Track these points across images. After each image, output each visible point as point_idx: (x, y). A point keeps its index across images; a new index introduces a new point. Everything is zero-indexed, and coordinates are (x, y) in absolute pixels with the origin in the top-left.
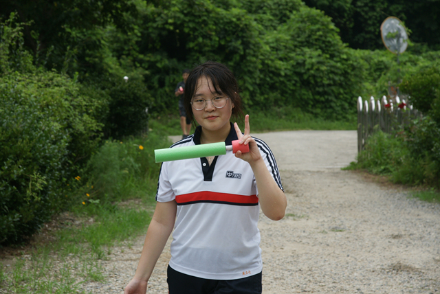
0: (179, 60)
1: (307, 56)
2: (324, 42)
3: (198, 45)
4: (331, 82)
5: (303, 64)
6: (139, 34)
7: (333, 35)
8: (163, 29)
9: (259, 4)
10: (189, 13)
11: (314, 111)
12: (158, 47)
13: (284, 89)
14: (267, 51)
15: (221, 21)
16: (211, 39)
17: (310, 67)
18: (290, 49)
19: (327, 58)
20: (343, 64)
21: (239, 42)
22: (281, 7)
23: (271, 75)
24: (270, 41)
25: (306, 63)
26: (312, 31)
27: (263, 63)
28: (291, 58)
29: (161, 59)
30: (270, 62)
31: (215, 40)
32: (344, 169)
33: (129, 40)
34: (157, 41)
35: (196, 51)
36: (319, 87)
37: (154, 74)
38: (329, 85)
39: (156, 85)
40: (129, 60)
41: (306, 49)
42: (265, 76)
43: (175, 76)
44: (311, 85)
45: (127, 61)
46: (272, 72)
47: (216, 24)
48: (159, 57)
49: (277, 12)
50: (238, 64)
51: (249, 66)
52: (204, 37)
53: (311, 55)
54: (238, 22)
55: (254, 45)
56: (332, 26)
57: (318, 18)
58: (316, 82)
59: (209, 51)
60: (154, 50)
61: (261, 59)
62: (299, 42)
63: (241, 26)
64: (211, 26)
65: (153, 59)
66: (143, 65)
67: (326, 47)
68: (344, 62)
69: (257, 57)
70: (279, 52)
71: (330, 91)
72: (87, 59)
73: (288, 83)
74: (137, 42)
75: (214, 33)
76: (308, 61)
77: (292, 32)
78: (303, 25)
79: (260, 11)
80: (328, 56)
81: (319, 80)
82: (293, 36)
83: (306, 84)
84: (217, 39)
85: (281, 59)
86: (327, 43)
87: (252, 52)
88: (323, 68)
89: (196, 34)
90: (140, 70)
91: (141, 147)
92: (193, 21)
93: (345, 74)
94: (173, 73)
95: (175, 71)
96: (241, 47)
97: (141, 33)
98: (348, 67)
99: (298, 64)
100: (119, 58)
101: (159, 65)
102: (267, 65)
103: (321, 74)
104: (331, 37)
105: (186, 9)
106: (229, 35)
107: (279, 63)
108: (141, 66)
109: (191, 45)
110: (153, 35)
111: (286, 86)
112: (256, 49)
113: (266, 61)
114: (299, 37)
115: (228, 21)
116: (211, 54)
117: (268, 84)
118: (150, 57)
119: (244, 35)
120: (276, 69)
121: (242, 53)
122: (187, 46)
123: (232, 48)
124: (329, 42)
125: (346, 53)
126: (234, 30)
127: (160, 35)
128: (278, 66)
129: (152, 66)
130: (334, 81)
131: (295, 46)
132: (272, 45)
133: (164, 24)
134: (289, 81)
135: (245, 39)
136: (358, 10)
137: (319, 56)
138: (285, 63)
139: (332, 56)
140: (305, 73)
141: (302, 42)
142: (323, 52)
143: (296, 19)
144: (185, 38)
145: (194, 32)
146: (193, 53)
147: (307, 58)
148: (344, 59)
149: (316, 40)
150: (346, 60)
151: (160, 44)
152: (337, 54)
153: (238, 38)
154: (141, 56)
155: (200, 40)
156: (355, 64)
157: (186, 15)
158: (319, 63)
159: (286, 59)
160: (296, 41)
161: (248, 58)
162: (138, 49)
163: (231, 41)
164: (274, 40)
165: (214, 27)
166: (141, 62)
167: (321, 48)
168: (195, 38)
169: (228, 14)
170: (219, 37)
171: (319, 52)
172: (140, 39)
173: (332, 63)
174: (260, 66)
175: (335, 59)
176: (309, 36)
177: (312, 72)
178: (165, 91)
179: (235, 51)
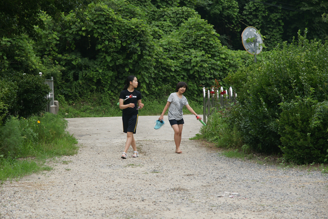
0: (90, 59)
1: (193, 56)
2: (207, 45)
3: (105, 47)
4: (212, 76)
5: (190, 62)
6: (58, 39)
7: (214, 39)
8: (78, 34)
9: (160, 13)
10: (97, 21)
11: (198, 99)
12: (73, 49)
13: (175, 81)
14: (161, 52)
15: (123, 28)
16: (115, 42)
17: (195, 64)
18: (180, 50)
19: (209, 57)
20: (222, 63)
21: (138, 44)
22: (178, 16)
23: (164, 71)
24: (164, 43)
25: (192, 61)
26: (198, 36)
27: (157, 62)
28: (180, 58)
29: (76, 58)
30: (163, 61)
31: (118, 43)
32: (191, 139)
33: (50, 43)
34: (73, 44)
35: (103, 51)
36: (202, 80)
37: (70, 69)
38: (210, 79)
39: (71, 78)
40: (50, 59)
41: (192, 50)
42: (159, 72)
43: (87, 72)
44: (196, 79)
45: (48, 59)
46: (165, 68)
47: (119, 30)
48: (74, 57)
49: (176, 20)
50: (137, 62)
51: (146, 63)
52: (110, 40)
53: (196, 55)
54: (136, 29)
55: (149, 47)
56: (214, 32)
57: (202, 25)
58: (200, 76)
59: (114, 52)
60: (70, 51)
61: (155, 58)
62: (187, 45)
63: (139, 32)
64: (115, 32)
65: (69, 58)
66: (61, 63)
67: (208, 49)
68: (223, 60)
69: (152, 57)
70: (170, 52)
71: (211, 84)
72: (16, 58)
73: (178, 77)
74: (56, 45)
75: (117, 38)
76: (194, 59)
77: (181, 37)
78: (191, 31)
79: (162, 19)
80: (210, 56)
81: (202, 75)
82: (182, 40)
83: (192, 77)
84: (120, 42)
85: (172, 58)
86: (209, 46)
87: (147, 52)
88: (206, 65)
89: (103, 38)
90: (58, 66)
91: (39, 122)
92: (101, 28)
93: (224, 70)
94: (86, 70)
95: (87, 67)
96: (139, 49)
97: (60, 37)
98: (226, 65)
99: (185, 62)
100: (42, 57)
101: (74, 63)
102: (161, 62)
103: (204, 70)
104: (212, 41)
105: (95, 19)
106: (129, 39)
107: (170, 62)
108: (59, 64)
109: (99, 47)
110: (69, 39)
111: (175, 80)
112: (151, 50)
113: (160, 60)
114: (187, 40)
115: (129, 28)
116: (115, 54)
117: (161, 78)
118: (67, 57)
119: (141, 39)
120: (168, 66)
121: (140, 53)
122: (96, 48)
123: (131, 49)
124: (211, 45)
125: (225, 53)
126: (133, 35)
127: (74, 39)
128: (169, 63)
129: (68, 63)
130: (215, 76)
131: (184, 48)
132: (165, 47)
133: (78, 31)
134: (178, 75)
135: (142, 42)
136: (244, 17)
137: (203, 55)
138: (175, 61)
139: (213, 56)
140: (191, 69)
141: (189, 45)
142: (206, 53)
143: (186, 27)
144: (95, 41)
145: (102, 37)
146: (101, 54)
147: (193, 58)
148: (222, 58)
149: (201, 43)
150: (225, 59)
151: (75, 46)
152: (217, 54)
153: (136, 41)
154: (60, 56)
155: (107, 43)
156: (232, 62)
157: (95, 23)
158: (202, 61)
159: (176, 58)
160: (185, 43)
161: (145, 57)
162: (57, 50)
163: (131, 44)
164: (167, 43)
165: (118, 33)
166: (59, 60)
167: (204, 49)
168: (103, 41)
169: (129, 23)
170: (122, 41)
171: (203, 52)
172: (58, 42)
173: (213, 61)
174: (154, 64)
175: (215, 58)
176: (195, 40)
177: (197, 68)
178: (79, 83)
179: (134, 52)
